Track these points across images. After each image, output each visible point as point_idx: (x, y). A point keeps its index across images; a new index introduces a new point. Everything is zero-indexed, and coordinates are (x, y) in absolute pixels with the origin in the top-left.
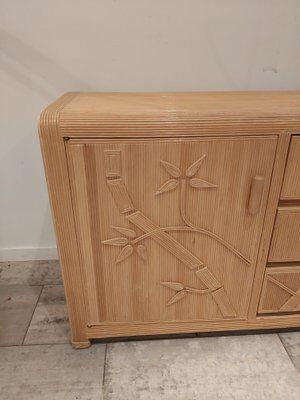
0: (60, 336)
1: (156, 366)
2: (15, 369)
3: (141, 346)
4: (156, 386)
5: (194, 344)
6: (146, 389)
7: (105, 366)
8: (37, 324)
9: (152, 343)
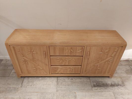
0: (16, 75)
1: (32, 82)
2: (7, 81)
3: (30, 78)
4: (31, 85)
5: (40, 78)
7: (23, 81)
8: (12, 73)
9: (33, 78)
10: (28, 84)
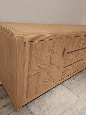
0: (9, 111)
1: (43, 104)
4: (47, 109)
6: (45, 111)
10: (42, 110)
